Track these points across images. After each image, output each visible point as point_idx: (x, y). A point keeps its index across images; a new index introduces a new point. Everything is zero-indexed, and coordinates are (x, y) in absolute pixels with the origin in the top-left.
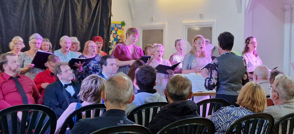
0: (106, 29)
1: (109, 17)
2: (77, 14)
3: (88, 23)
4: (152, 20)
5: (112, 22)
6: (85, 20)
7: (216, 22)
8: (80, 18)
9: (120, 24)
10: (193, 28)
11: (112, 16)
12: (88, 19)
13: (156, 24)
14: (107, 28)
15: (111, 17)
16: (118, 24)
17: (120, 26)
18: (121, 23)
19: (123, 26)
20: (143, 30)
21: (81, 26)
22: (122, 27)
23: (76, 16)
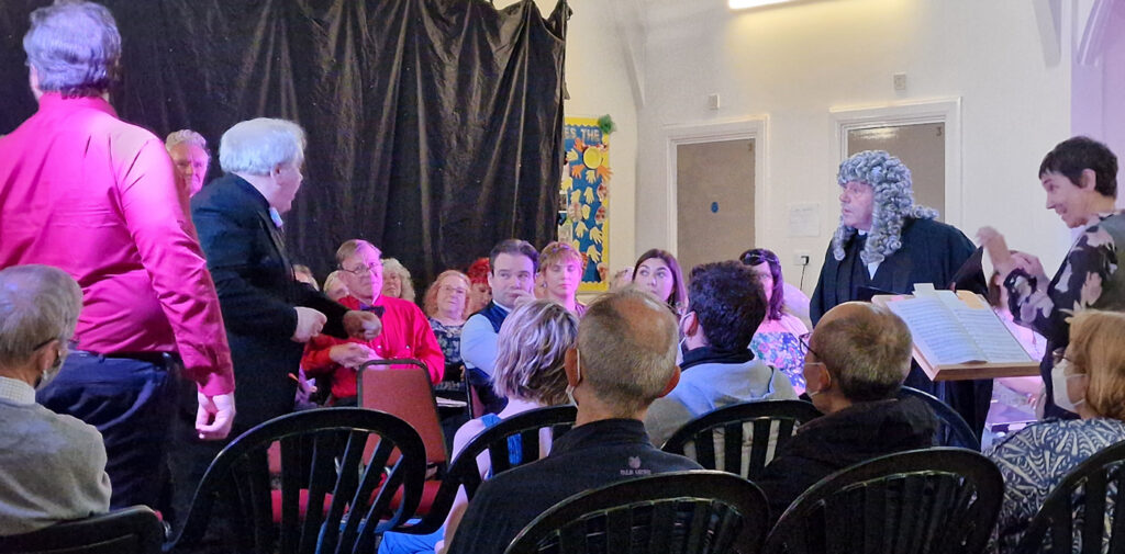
0: (547, 145)
1: (558, 102)
2: (442, 95)
3: (483, 127)
4: (712, 106)
5: (566, 122)
6: (470, 117)
7: (959, 103)
8: (456, 110)
9: (595, 128)
10: (868, 132)
11: (567, 98)
12: (481, 115)
13: (728, 122)
14: (550, 142)
15: (566, 102)
16: (588, 127)
17: (594, 135)
18: (599, 122)
19: (606, 132)
20: (679, 147)
21: (459, 139)
22: (601, 137)
23: (441, 105)
